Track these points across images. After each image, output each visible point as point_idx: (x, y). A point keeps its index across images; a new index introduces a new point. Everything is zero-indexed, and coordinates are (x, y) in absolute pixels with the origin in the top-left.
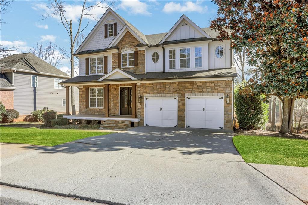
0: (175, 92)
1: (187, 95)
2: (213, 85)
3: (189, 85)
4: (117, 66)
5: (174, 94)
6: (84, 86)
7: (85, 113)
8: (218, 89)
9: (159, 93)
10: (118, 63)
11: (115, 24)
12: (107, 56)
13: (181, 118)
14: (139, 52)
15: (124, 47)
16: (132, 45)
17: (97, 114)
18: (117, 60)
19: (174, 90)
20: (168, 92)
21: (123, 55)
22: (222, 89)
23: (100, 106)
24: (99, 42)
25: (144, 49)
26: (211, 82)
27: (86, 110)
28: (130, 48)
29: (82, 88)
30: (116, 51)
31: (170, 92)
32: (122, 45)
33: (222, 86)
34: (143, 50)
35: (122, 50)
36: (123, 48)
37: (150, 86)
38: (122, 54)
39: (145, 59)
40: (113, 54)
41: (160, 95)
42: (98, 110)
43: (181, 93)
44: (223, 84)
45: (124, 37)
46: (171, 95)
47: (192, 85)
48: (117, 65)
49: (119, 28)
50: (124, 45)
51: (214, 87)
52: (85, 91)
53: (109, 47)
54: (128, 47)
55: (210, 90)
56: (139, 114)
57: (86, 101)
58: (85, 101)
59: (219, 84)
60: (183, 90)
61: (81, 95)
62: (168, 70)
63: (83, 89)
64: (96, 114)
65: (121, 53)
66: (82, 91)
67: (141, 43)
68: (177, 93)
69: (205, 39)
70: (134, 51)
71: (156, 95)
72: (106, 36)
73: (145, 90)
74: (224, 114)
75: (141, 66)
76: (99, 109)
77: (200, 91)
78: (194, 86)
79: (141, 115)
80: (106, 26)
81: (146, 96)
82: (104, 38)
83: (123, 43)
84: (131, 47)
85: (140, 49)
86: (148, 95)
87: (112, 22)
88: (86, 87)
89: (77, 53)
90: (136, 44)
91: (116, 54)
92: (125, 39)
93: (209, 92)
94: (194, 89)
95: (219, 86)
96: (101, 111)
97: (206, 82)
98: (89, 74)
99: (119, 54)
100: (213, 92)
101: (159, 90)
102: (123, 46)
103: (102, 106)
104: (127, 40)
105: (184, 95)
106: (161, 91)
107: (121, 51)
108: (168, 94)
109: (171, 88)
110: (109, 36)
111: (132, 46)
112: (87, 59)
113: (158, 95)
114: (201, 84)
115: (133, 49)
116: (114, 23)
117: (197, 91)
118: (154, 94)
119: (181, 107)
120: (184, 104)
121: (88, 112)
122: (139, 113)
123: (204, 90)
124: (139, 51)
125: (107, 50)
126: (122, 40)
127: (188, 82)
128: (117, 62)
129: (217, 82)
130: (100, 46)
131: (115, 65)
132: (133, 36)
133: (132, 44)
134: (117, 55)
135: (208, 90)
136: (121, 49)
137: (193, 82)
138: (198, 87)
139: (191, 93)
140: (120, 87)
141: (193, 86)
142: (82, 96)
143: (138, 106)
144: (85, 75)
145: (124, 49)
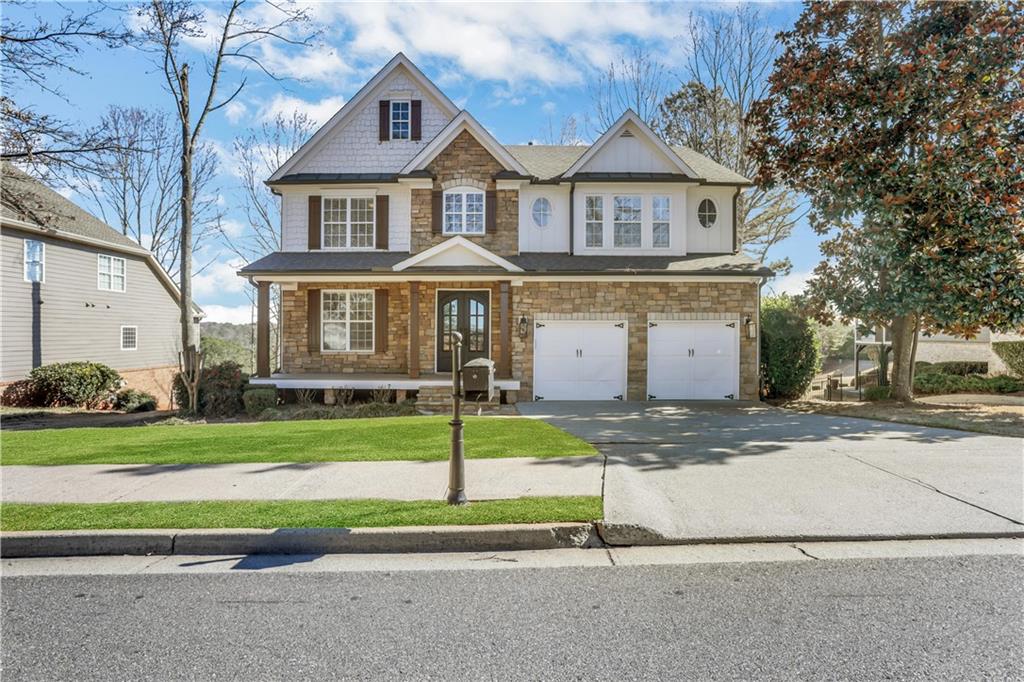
0: (622, 307)
1: (652, 317)
2: (715, 293)
3: (656, 290)
4: (430, 229)
5: (617, 314)
6: (301, 286)
7: (303, 370)
8: (725, 303)
9: (576, 309)
10: (430, 220)
11: (417, 105)
12: (388, 196)
13: (637, 375)
14: (501, 195)
15: (453, 174)
16: (478, 172)
17: (351, 370)
18: (430, 211)
19: (620, 304)
20: (603, 309)
21: (449, 198)
22: (736, 304)
23: (361, 345)
24: (360, 152)
25: (517, 187)
26: (710, 285)
27: (308, 360)
28: (470, 180)
29: (296, 289)
30: (426, 184)
31: (608, 309)
32: (444, 168)
33: (735, 297)
34: (513, 191)
35: (447, 183)
36: (450, 177)
37: (550, 290)
38: (445, 193)
39: (517, 215)
40: (416, 193)
41: (581, 314)
42: (355, 359)
43: (638, 310)
44: (739, 292)
45: (453, 144)
46: (611, 315)
47: (664, 290)
48: (430, 224)
49: (430, 118)
50: (451, 168)
51: (718, 297)
52: (306, 299)
53: (407, 171)
54: (467, 178)
55: (709, 304)
56: (518, 369)
57: (308, 333)
58: (304, 331)
59: (729, 292)
60: (640, 303)
61: (290, 311)
62: (582, 249)
63: (300, 293)
64: (345, 370)
65: (441, 192)
66: (294, 298)
67: (505, 170)
68: (627, 311)
69: (682, 178)
70: (485, 188)
71: (569, 316)
72: (384, 136)
73: (536, 301)
74: (741, 363)
75: (506, 233)
76: (359, 356)
77: (684, 306)
78: (671, 294)
79: (523, 372)
80: (384, 105)
81: (539, 317)
82: (377, 140)
83: (448, 163)
84: (473, 176)
85: (503, 185)
86: (545, 315)
87: (406, 98)
88: (309, 288)
89: (278, 177)
90: (492, 170)
91: (425, 192)
92: (454, 153)
93: (705, 310)
94: (669, 302)
95: (729, 295)
96: (365, 363)
97: (698, 285)
98: (319, 248)
99: (437, 195)
100: (716, 311)
101: (578, 301)
102: (448, 172)
103: (369, 344)
104: (463, 156)
105: (644, 318)
106: (583, 304)
107: (443, 185)
108: (602, 312)
109: (611, 297)
110: (396, 136)
111: (479, 176)
112: (314, 201)
113: (575, 315)
114: (686, 290)
115: (481, 183)
116: (413, 102)
117: (676, 308)
118: (562, 311)
119: (637, 347)
120: (644, 341)
121: (317, 366)
122: (519, 366)
123: (694, 304)
124: (502, 191)
125: (399, 180)
126: (446, 154)
127: (655, 284)
128: (430, 216)
129: (723, 287)
130: (363, 164)
131: (421, 226)
132: (479, 145)
133: (478, 168)
134: (429, 197)
135: (703, 305)
136: (443, 180)
137: (668, 283)
138: (680, 299)
139: (662, 311)
140: (437, 290)
141: (667, 294)
142: (294, 314)
143: (516, 344)
144: (307, 251)
145: (453, 181)
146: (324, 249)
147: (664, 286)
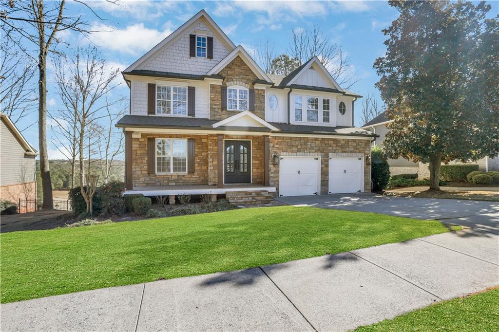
0: (318, 150)
1: (330, 154)
2: (355, 144)
3: (332, 142)
4: (220, 107)
5: (316, 153)
6: (143, 135)
7: (145, 185)
8: (359, 149)
9: (299, 151)
10: (220, 102)
11: (210, 40)
12: (194, 88)
13: (325, 182)
14: (256, 92)
15: (232, 79)
16: (245, 79)
17: (174, 184)
18: (220, 97)
19: (317, 148)
20: (311, 151)
21: (230, 91)
22: (363, 149)
23: (179, 170)
24: (179, 62)
25: (264, 88)
26: (354, 141)
27: (148, 179)
28: (241, 83)
29: (140, 137)
30: (219, 82)
31: (313, 151)
32: (228, 75)
33: (362, 146)
34: (262, 90)
35: (229, 83)
36: (231, 80)
37: (287, 141)
38: (228, 88)
39: (264, 102)
40: (213, 87)
41: (301, 153)
42: (177, 178)
43: (325, 152)
44: (364, 144)
45: (232, 63)
46: (313, 154)
47: (335, 142)
48: (220, 104)
49: (217, 47)
50: (231, 75)
51: (356, 146)
52: (146, 143)
53: (209, 74)
54: (239, 81)
55: (352, 149)
56: (272, 181)
57: (148, 163)
58: (145, 161)
59: (360, 144)
60: (326, 148)
61: (136, 150)
62: (293, 121)
63: (143, 140)
64: (170, 184)
65: (226, 87)
66: (138, 143)
67: (259, 79)
68: (321, 152)
69: (336, 91)
70: (248, 87)
71: (295, 154)
72: (192, 54)
73: (280, 146)
74: (365, 176)
75: (259, 111)
76: (178, 176)
77: (343, 150)
78: (339, 144)
79: (274, 182)
80: (192, 37)
81: (282, 155)
82: (188, 56)
83: (229, 72)
84: (243, 80)
85: (257, 86)
86: (285, 153)
87: (205, 35)
88: (148, 137)
89: (130, 70)
90: (251, 77)
91: (218, 87)
92: (233, 67)
93: (351, 152)
94: (337, 148)
95: (360, 145)
96: (182, 180)
97: (349, 140)
98: (155, 114)
99: (224, 89)
100: (355, 152)
101: (299, 147)
102: (229, 77)
103: (184, 169)
104: (237, 70)
105: (327, 155)
106: (301, 148)
107: (227, 83)
108: (310, 152)
109: (313, 145)
110: (199, 55)
111: (245, 81)
112: (151, 87)
113: (298, 153)
114: (342, 142)
115: (247, 85)
116: (208, 37)
117: (340, 150)
118: (292, 152)
119: (324, 169)
120: (327, 166)
121: (154, 182)
122: (272, 179)
123: (347, 149)
124: (257, 89)
125: (205, 78)
126: (228, 67)
127: (332, 139)
128: (220, 99)
129: (358, 142)
130: (180, 68)
131: (215, 105)
132: (245, 65)
133: (245, 77)
134: (220, 90)
135: (351, 149)
136: (227, 81)
137: (337, 139)
138: (342, 147)
139: (335, 152)
140: (224, 139)
141: (337, 144)
142: (138, 152)
143: (271, 168)
144: (147, 115)
145: (232, 82)
146: (157, 115)
147: (335, 140)
